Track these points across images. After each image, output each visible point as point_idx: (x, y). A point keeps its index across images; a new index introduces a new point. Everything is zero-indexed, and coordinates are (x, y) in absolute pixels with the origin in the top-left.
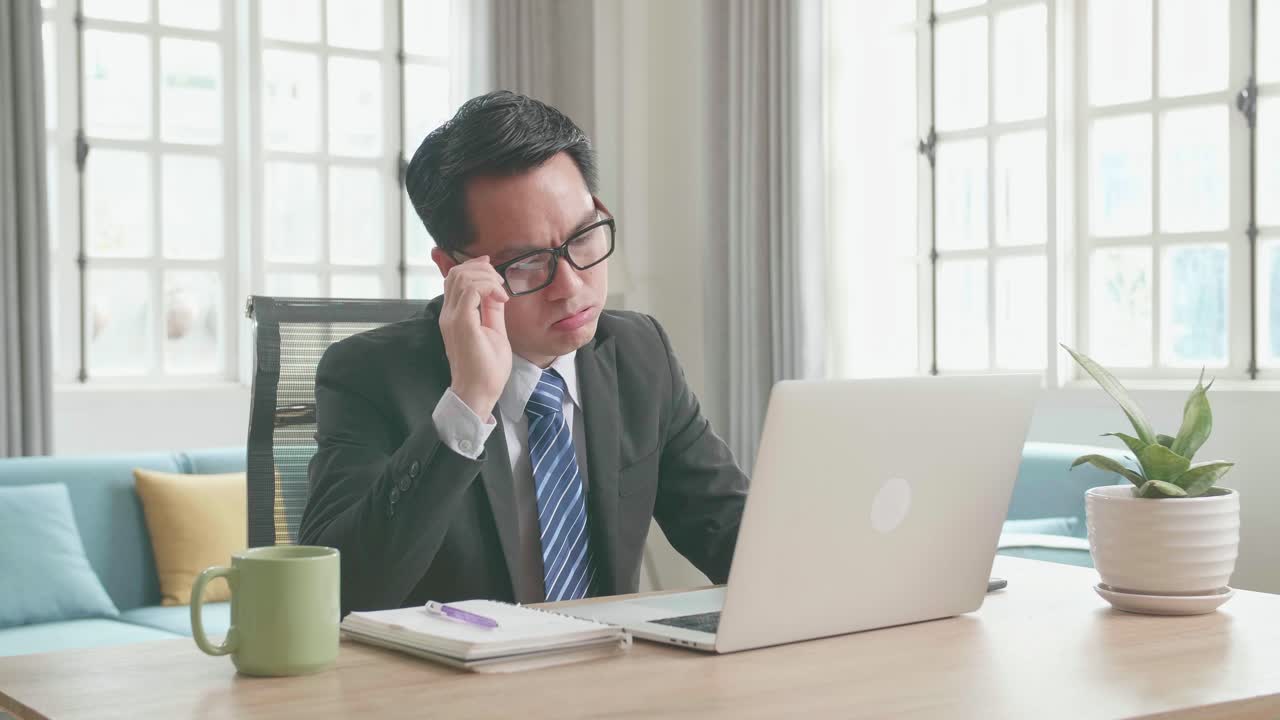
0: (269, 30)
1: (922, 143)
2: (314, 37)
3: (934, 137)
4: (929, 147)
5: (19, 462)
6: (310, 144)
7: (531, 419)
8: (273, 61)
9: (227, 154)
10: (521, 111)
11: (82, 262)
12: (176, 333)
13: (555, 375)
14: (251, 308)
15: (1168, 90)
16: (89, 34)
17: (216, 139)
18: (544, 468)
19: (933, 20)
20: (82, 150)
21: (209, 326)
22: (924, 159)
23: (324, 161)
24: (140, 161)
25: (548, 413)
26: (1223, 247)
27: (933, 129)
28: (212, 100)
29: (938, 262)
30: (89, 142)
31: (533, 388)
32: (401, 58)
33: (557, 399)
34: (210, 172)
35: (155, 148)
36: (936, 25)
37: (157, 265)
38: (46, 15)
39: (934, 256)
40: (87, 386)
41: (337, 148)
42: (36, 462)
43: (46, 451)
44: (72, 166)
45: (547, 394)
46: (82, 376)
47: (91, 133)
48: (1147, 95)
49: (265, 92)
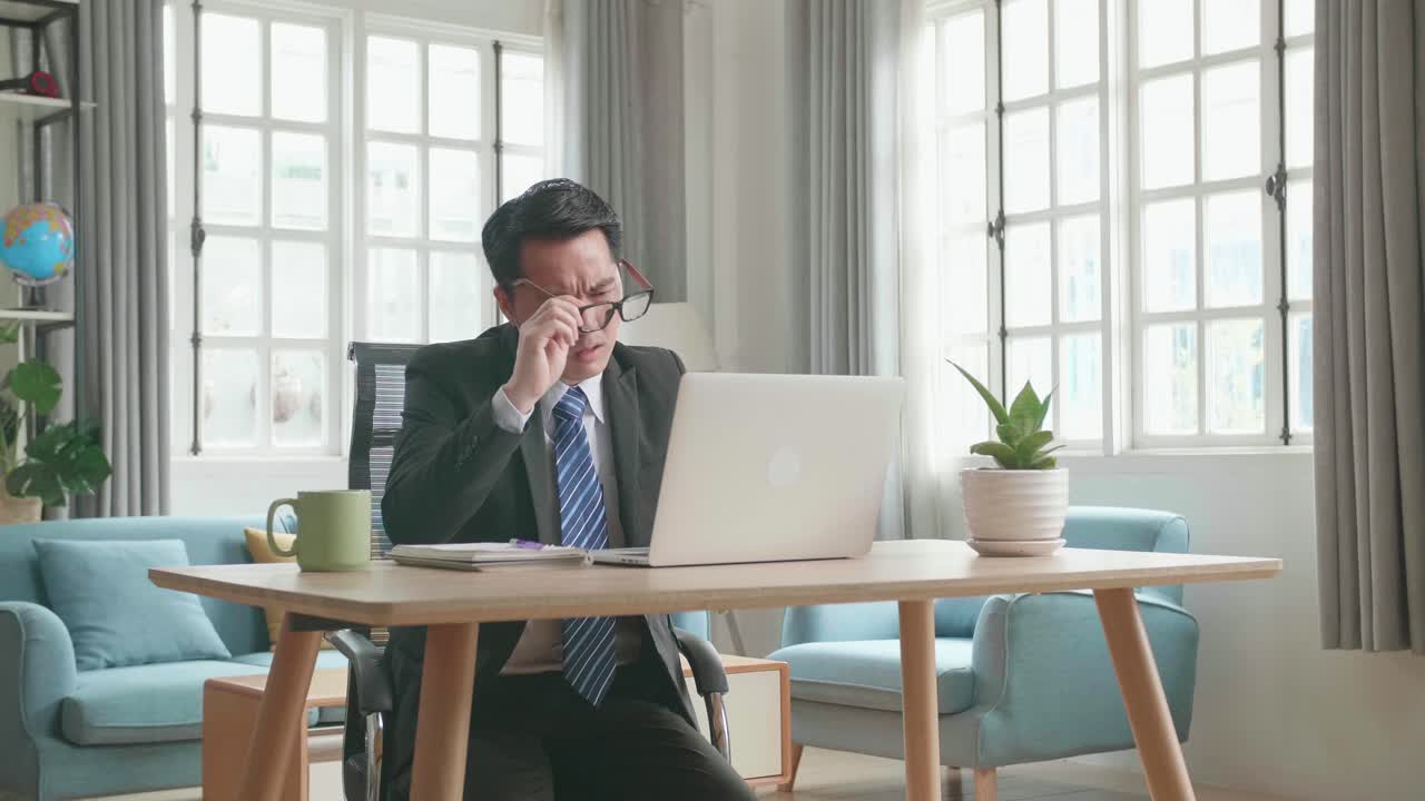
0: (373, 122)
1: (990, 224)
2: (414, 128)
3: (1002, 219)
4: (997, 228)
5: (138, 521)
6: (411, 230)
7: (558, 422)
8: (376, 152)
9: (333, 240)
10: (573, 194)
11: (196, 340)
12: (281, 417)
13: (580, 393)
14: (352, 352)
15: (1211, 174)
16: (207, 130)
17: (322, 225)
18: (565, 461)
19: (1001, 110)
20: (198, 238)
21: (313, 408)
22: (994, 241)
23: (424, 247)
24: (251, 246)
25: (570, 419)
26: (1258, 323)
27: (1001, 212)
28: (319, 191)
29: (1008, 339)
30: (204, 228)
31: (559, 398)
32: (498, 147)
33: (580, 410)
34: (317, 255)
35: (265, 234)
36: (1004, 115)
37: (266, 345)
38: (168, 111)
39: (1004, 334)
40: (199, 458)
41: (436, 234)
42: (154, 519)
43: (162, 512)
44: (188, 251)
45: (571, 404)
46: (195, 449)
47: (206, 220)
48: (1189, 179)
49: (370, 181)
